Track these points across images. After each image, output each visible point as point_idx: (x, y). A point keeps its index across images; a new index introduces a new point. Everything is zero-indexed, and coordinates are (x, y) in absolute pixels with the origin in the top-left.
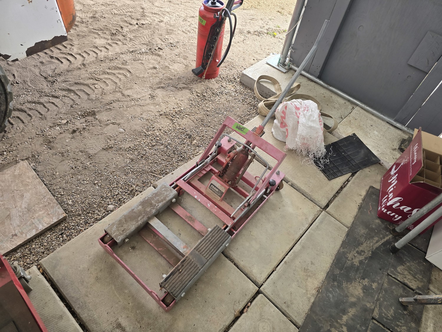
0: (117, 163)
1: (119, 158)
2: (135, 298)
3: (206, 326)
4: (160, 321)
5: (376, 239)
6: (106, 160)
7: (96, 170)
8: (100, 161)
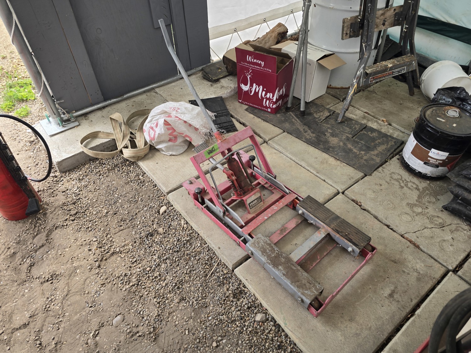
0: (185, 318)
1: (177, 317)
2: (364, 283)
3: (377, 230)
4: (380, 263)
5: (293, 120)
6: (177, 334)
7: (193, 346)
8: (178, 342)
